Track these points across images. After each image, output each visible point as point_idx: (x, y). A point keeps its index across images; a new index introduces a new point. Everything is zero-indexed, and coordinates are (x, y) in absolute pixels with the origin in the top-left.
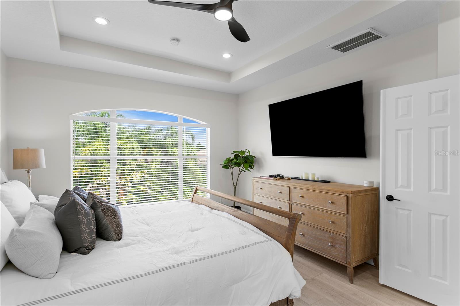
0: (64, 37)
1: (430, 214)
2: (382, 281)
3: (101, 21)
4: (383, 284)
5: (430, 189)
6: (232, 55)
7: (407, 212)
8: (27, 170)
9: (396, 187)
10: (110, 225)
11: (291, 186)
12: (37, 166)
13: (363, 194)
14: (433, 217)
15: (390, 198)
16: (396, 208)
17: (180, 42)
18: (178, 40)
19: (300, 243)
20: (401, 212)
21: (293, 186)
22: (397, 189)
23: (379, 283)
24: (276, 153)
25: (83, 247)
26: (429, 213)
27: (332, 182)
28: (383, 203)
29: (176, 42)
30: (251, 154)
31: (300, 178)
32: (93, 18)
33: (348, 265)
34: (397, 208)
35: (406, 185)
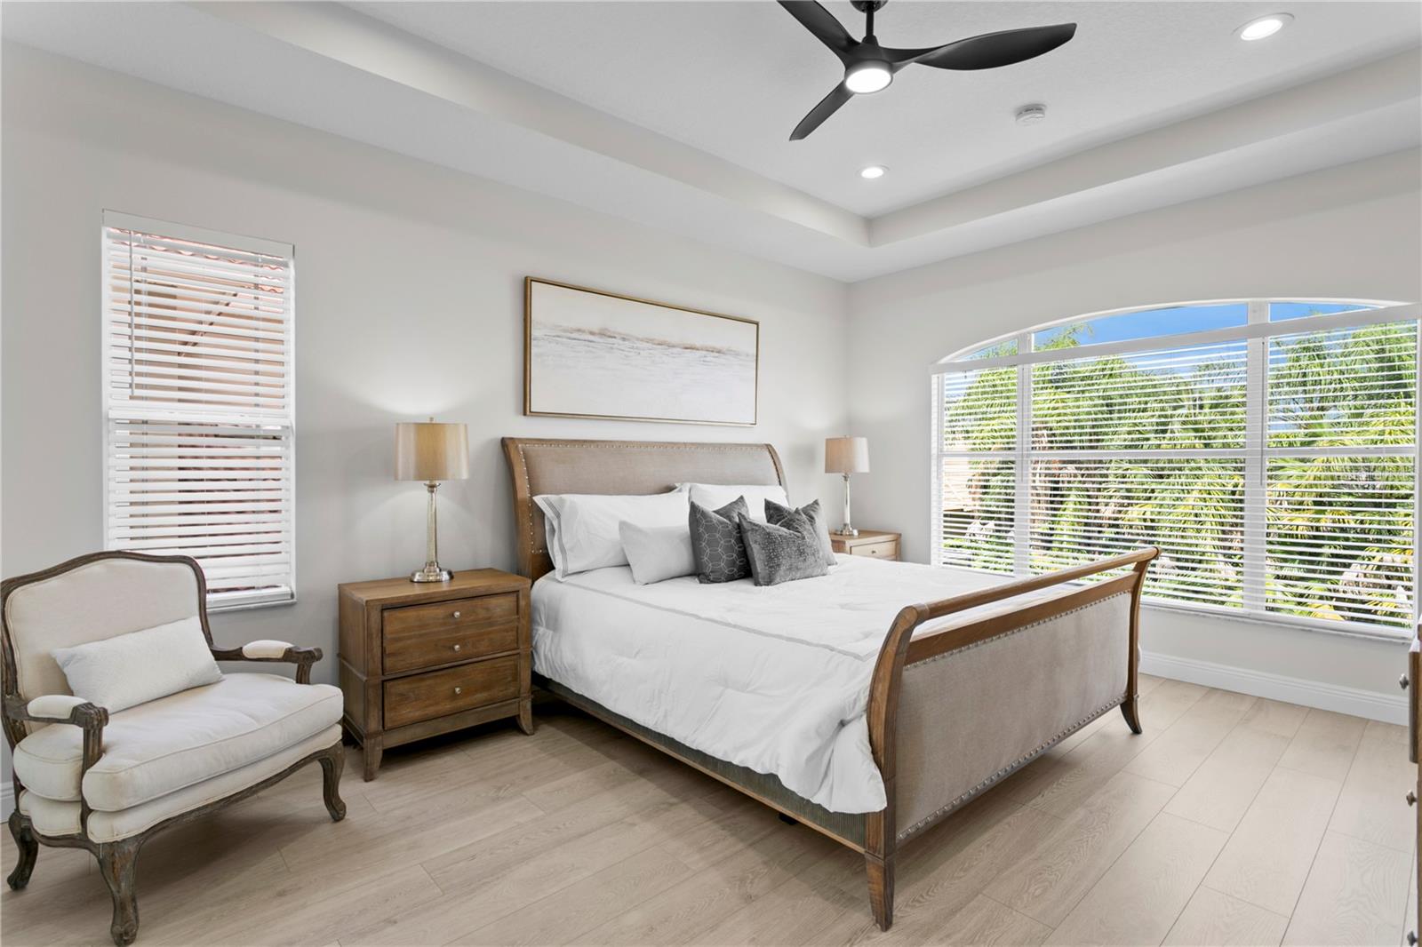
3: (872, 173)
17: (1046, 113)
32: (858, 173)
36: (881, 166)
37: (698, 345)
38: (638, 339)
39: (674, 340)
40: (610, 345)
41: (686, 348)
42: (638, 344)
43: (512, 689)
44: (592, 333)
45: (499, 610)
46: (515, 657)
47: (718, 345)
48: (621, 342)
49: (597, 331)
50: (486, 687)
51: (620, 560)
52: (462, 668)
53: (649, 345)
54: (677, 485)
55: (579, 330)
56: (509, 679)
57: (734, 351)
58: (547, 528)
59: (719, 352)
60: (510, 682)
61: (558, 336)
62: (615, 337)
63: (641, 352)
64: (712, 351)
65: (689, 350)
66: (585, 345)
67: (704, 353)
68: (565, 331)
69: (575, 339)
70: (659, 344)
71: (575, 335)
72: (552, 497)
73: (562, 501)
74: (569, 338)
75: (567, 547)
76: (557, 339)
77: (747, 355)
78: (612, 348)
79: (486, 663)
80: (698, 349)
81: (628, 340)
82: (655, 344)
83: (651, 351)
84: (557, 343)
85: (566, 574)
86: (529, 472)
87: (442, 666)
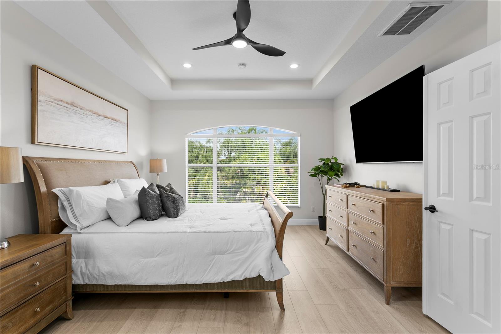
0: (173, 82)
1: (472, 231)
2: (425, 311)
3: (187, 66)
4: (426, 314)
5: (471, 199)
6: (299, 65)
7: (448, 227)
8: (157, 173)
9: (439, 195)
10: (170, 208)
11: (348, 193)
12: (161, 171)
13: (411, 204)
14: (476, 235)
15: (432, 209)
16: (438, 221)
17: (246, 66)
18: (244, 65)
19: (354, 255)
20: (443, 226)
21: (349, 194)
22: (439, 198)
23: (423, 313)
24: (359, 160)
25: (149, 217)
26: (470, 229)
27: (402, 192)
28: (426, 214)
29: (242, 66)
30: (338, 162)
31: (373, 187)
32: (182, 64)
33: (384, 283)
34: (440, 222)
35: (447, 193)
36: (191, 64)
37: (109, 116)
38: (87, 110)
39: (101, 113)
40: (75, 111)
41: (105, 117)
42: (87, 112)
43: (64, 297)
44: (67, 103)
45: (57, 255)
46: (64, 280)
47: (116, 118)
48: (80, 110)
49: (70, 103)
50: (51, 302)
51: (105, 216)
52: (39, 295)
53: (91, 114)
54: (111, 180)
55: (61, 101)
56: (63, 292)
57: (121, 121)
58: (59, 206)
59: (116, 121)
60: (63, 293)
61: (51, 102)
62: (77, 107)
63: (88, 116)
64: (114, 120)
65: (106, 118)
66: (64, 109)
67: (111, 120)
68: (55, 100)
69: (59, 105)
70: (95, 114)
71: (60, 103)
72: (65, 189)
73: (71, 191)
74: (57, 104)
75: (77, 215)
76: (51, 103)
77: (125, 123)
78: (76, 112)
79: (51, 287)
80: (109, 118)
81: (83, 109)
82: (93, 113)
83: (92, 117)
84: (51, 106)
85: (82, 228)
86: (44, 177)
87: (28, 298)
